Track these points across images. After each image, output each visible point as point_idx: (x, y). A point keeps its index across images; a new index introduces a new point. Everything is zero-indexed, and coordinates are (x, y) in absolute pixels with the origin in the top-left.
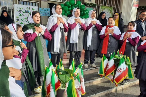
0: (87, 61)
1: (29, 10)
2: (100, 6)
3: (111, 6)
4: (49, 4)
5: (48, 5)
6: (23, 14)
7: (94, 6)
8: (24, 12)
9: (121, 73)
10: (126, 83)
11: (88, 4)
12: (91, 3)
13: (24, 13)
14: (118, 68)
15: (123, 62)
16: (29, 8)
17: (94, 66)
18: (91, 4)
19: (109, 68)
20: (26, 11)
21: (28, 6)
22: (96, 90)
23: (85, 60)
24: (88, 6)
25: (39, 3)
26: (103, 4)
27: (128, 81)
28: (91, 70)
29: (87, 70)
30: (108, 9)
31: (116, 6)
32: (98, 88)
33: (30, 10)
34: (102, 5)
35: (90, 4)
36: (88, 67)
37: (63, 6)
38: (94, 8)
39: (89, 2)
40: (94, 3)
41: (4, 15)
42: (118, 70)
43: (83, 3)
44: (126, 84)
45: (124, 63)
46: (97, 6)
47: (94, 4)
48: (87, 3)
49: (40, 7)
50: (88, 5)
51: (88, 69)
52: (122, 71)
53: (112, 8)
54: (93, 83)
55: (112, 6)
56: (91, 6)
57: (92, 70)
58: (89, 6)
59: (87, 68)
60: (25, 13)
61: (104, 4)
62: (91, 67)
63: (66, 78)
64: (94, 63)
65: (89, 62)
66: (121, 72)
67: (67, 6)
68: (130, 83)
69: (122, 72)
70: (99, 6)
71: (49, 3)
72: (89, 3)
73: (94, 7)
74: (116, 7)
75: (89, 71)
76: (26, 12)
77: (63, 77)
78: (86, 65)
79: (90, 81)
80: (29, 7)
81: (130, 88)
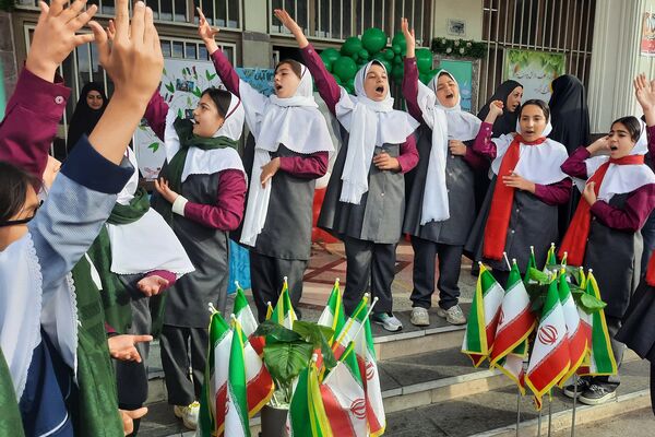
0: (424, 292)
1: (193, 80)
2: (506, 52)
3: (558, 49)
4: (278, 53)
5: (274, 55)
6: (169, 96)
7: (475, 51)
8: (171, 88)
9: (555, 345)
10: (603, 395)
11: (450, 43)
12: (460, 40)
13: (172, 91)
14: (543, 324)
15: (563, 298)
16: (191, 69)
17: (454, 317)
18: (463, 44)
19: (503, 325)
20: (178, 84)
21: (189, 63)
22: (457, 425)
23: (415, 292)
24: (448, 55)
25: (234, 46)
26: (517, 41)
27: (612, 390)
28: (440, 336)
29: (422, 333)
30: (543, 63)
31: (582, 49)
32: (467, 418)
33: (196, 78)
34: (513, 44)
35: (457, 44)
36: (426, 322)
37: (335, 59)
38: (479, 61)
39: (455, 37)
40: (478, 39)
41: (90, 101)
42: (544, 335)
43: (426, 43)
44: (600, 401)
45: (570, 300)
46: (492, 51)
47: (474, 44)
48: (444, 42)
49: (238, 66)
50: (449, 50)
51: (428, 332)
52: (560, 337)
53: (560, 57)
54: (449, 393)
55: (562, 46)
56: (462, 51)
57: (448, 335)
58: (456, 52)
59: (422, 327)
60: (177, 93)
61: (524, 42)
62: (445, 321)
63: (290, 359)
64: (455, 302)
65: (436, 298)
66: (553, 340)
67: (350, 55)
68: (621, 398)
69: (557, 342)
70: (500, 53)
71: (275, 48)
72: (453, 41)
73: (477, 57)
74: (579, 51)
75: (430, 338)
76: (180, 87)
77: (279, 356)
78: (421, 314)
79: (434, 384)
80: (194, 68)
81: (621, 421)
